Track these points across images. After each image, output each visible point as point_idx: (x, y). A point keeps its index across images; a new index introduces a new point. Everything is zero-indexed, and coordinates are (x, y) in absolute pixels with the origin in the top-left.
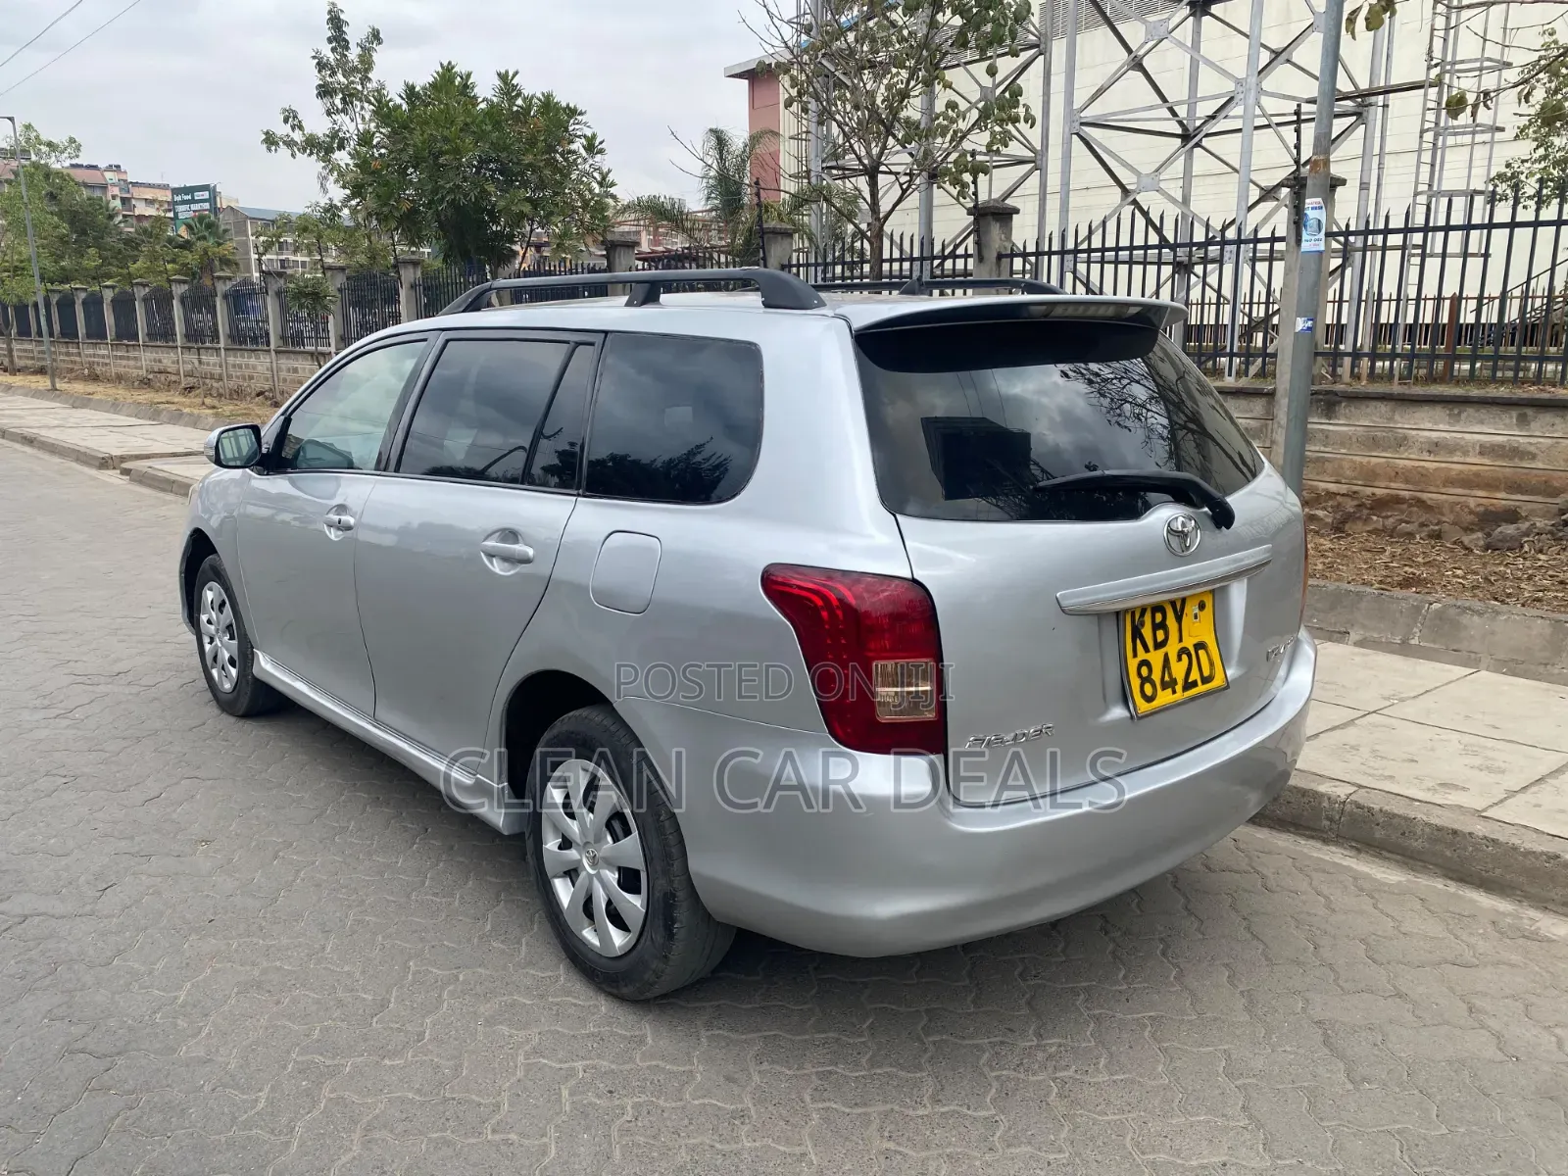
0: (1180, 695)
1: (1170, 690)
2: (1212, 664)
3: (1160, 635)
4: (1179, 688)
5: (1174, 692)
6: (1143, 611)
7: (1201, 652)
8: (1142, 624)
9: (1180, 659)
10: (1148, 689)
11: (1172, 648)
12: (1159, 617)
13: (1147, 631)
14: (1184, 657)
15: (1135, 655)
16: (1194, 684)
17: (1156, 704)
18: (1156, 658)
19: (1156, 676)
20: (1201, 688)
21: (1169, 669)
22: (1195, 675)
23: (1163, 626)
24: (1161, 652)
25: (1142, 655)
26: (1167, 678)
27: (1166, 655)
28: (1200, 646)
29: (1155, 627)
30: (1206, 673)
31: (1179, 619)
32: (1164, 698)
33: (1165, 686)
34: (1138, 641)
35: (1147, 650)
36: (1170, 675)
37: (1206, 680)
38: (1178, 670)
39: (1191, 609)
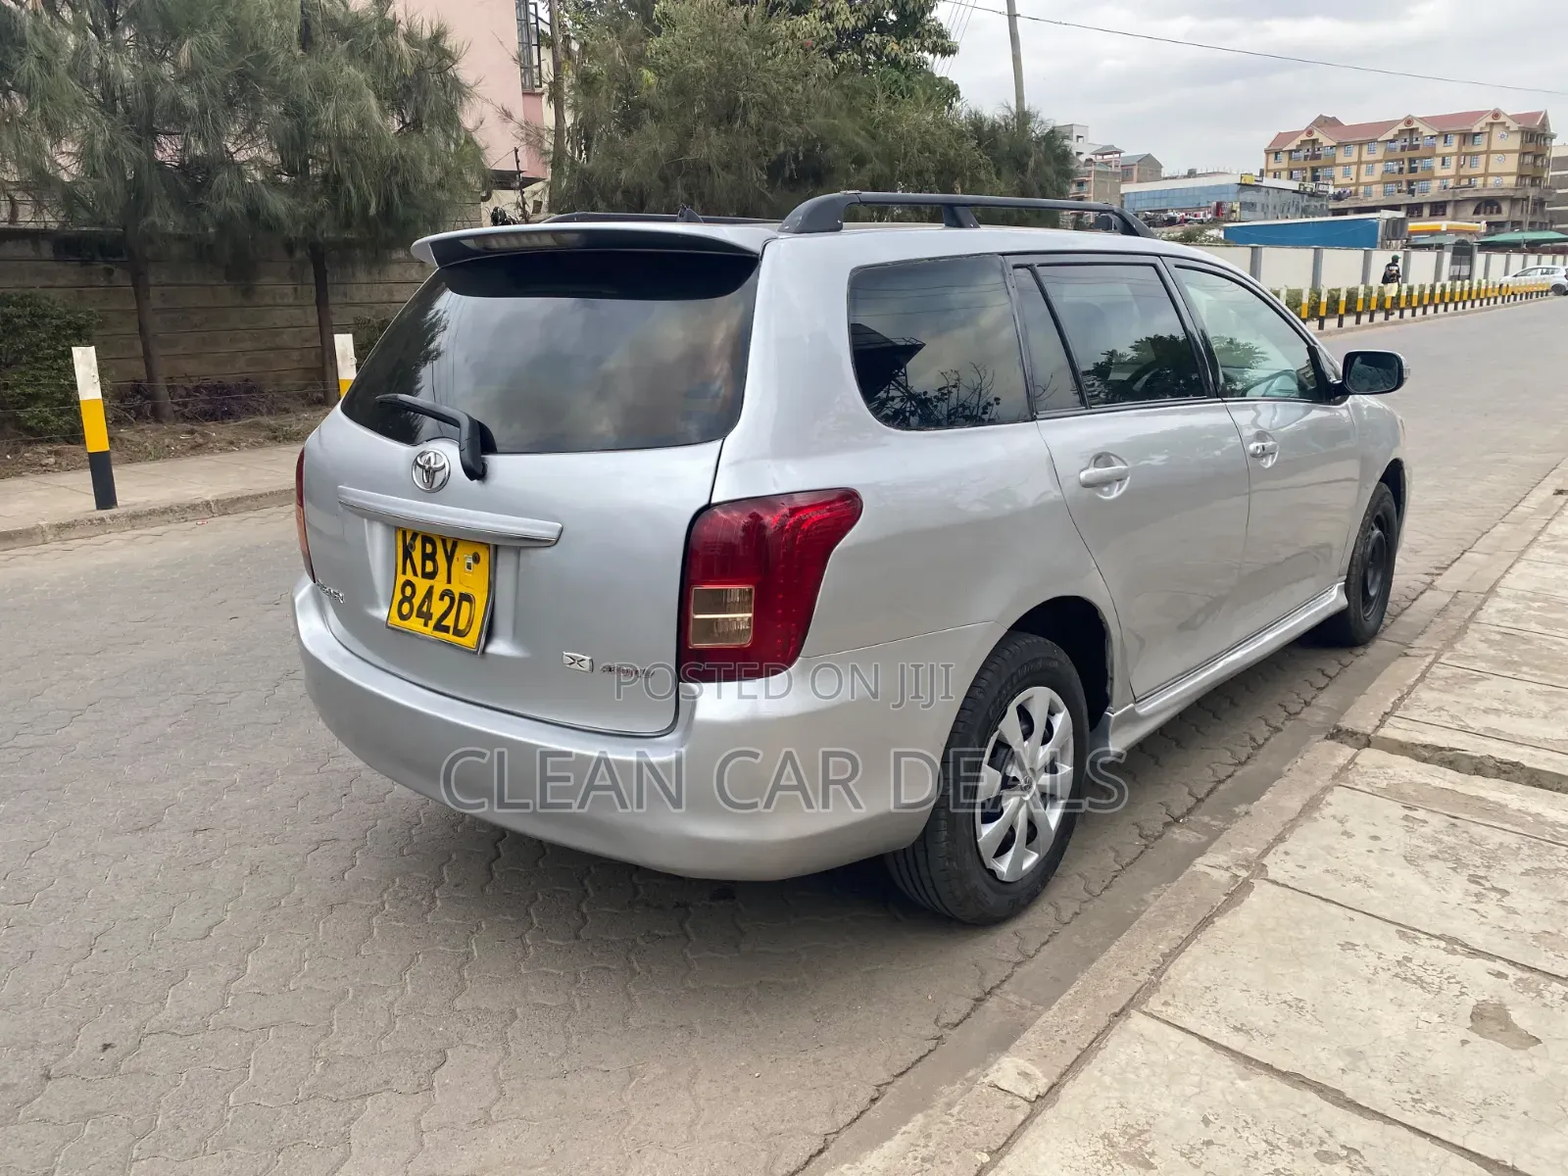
0: (429, 630)
1: (422, 621)
2: (470, 623)
3: (429, 567)
4: (432, 623)
5: (426, 625)
6: (415, 536)
7: (465, 605)
8: (413, 547)
9: (442, 598)
10: (406, 608)
11: (440, 584)
12: (429, 549)
13: (417, 555)
14: (447, 599)
15: (404, 572)
16: (446, 629)
17: (406, 624)
18: (422, 585)
19: (416, 602)
20: (449, 637)
21: (430, 601)
22: (449, 621)
23: (432, 557)
24: (427, 583)
25: (409, 576)
26: (425, 609)
27: (431, 588)
28: (466, 597)
29: (425, 557)
30: (462, 626)
31: (450, 559)
32: (415, 624)
33: (420, 615)
34: (408, 561)
35: (415, 574)
36: (429, 608)
37: (458, 633)
38: (438, 607)
39: (463, 555)
